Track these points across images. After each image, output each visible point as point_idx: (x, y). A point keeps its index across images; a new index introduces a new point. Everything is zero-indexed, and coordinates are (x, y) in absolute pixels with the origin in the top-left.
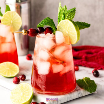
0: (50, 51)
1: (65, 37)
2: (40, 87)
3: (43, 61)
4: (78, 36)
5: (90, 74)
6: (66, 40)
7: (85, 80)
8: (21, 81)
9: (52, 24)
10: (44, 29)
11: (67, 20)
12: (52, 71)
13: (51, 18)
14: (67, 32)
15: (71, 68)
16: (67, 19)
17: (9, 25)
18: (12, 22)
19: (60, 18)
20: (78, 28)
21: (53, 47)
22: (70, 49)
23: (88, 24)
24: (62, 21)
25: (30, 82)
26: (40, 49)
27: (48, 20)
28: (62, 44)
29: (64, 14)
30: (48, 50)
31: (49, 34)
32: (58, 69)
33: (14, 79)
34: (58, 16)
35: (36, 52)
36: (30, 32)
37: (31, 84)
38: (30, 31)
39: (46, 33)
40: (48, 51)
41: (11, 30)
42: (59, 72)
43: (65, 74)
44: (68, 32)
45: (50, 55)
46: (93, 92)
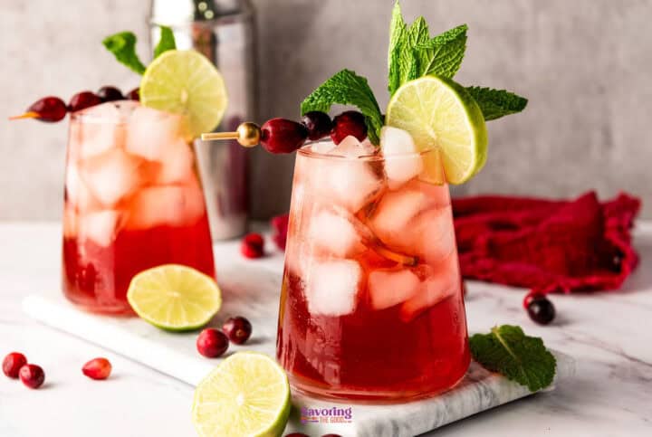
0: (356, 215)
1: (422, 154)
2: (320, 371)
3: (331, 258)
4: (480, 150)
5: (514, 310)
6: (427, 167)
7: (502, 336)
8: (232, 346)
9: (362, 98)
10: (329, 119)
11: (430, 82)
12: (370, 300)
13: (357, 74)
14: (432, 133)
15: (448, 287)
16: (427, 74)
17: (173, 111)
18: (184, 97)
19: (398, 73)
20: (481, 114)
21: (373, 198)
22: (445, 206)
23: (515, 97)
24: (406, 84)
25: (272, 348)
26: (316, 205)
27: (346, 83)
28: (412, 184)
29: (416, 55)
30: (350, 209)
31: (351, 140)
32: (395, 289)
33: (200, 338)
34: (390, 62)
35: (299, 221)
36: (271, 134)
37: (279, 355)
38: (269, 128)
39: (338, 140)
40: (351, 215)
41: (181, 132)
42: (400, 306)
43: (426, 312)
44: (435, 130)
45: (359, 232)
46: (543, 386)
